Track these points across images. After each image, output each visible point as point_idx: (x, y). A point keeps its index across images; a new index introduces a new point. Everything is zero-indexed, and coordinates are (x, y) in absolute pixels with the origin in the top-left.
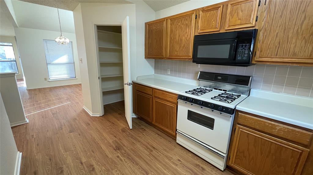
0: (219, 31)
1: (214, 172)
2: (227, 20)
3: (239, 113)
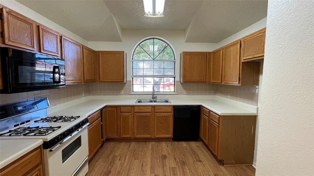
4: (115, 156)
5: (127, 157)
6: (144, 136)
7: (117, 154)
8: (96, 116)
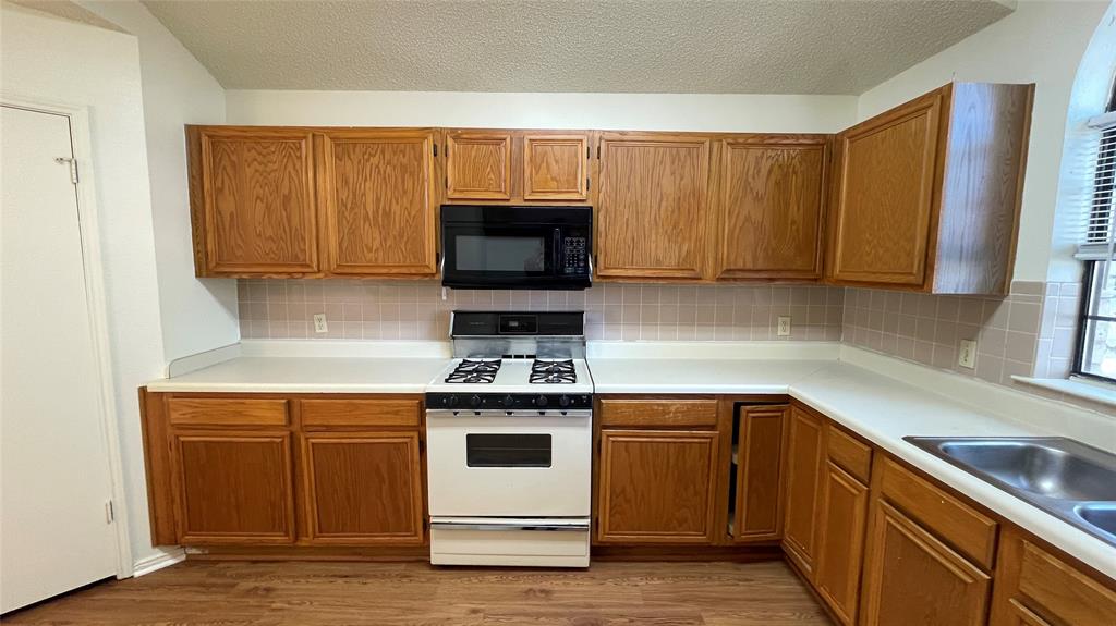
0: (508, 200)
1: (573, 583)
2: (527, 175)
3: (603, 401)
4: (698, 618)
8: (676, 412)
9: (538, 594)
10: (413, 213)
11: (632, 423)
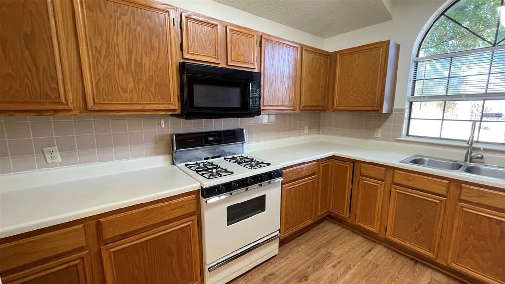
2: (229, 50)
4: (330, 253)
5: (351, 272)
6: (413, 247)
7: (337, 252)
8: (306, 170)
9: (270, 277)
10: (160, 66)
11: (292, 179)
